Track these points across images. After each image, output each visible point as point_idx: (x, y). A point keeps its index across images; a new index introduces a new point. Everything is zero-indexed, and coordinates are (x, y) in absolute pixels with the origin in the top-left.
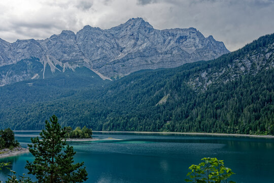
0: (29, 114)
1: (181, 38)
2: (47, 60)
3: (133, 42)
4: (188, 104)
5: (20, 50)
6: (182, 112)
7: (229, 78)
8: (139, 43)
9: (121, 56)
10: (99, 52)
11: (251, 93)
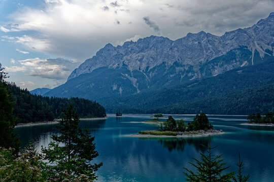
0: (239, 100)
2: (255, 47)
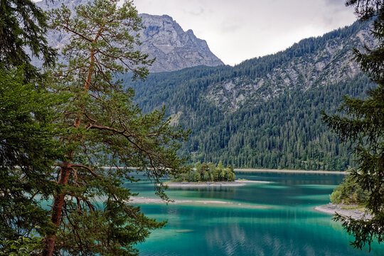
7: (271, 93)
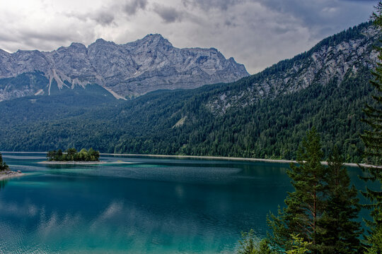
0: (31, 134)
1: (202, 58)
2: (53, 75)
3: (150, 59)
4: (205, 127)
5: (22, 62)
6: (199, 135)
7: (248, 102)
8: (157, 61)
9: (137, 74)
10: (113, 69)
11: (269, 117)
